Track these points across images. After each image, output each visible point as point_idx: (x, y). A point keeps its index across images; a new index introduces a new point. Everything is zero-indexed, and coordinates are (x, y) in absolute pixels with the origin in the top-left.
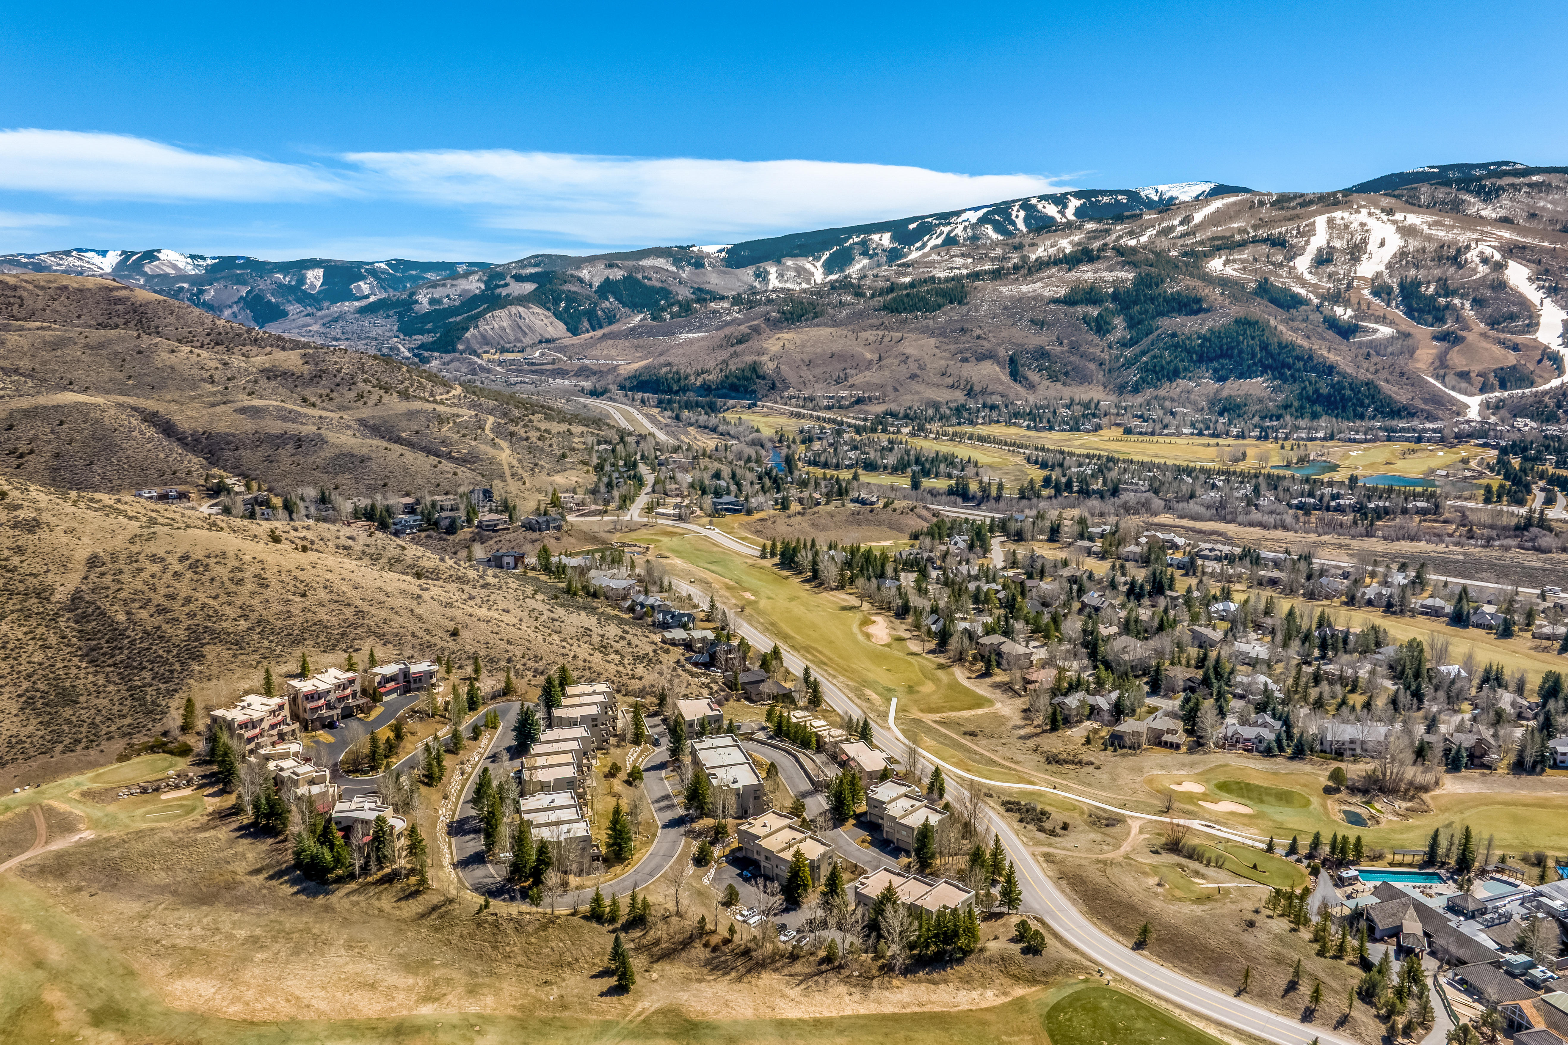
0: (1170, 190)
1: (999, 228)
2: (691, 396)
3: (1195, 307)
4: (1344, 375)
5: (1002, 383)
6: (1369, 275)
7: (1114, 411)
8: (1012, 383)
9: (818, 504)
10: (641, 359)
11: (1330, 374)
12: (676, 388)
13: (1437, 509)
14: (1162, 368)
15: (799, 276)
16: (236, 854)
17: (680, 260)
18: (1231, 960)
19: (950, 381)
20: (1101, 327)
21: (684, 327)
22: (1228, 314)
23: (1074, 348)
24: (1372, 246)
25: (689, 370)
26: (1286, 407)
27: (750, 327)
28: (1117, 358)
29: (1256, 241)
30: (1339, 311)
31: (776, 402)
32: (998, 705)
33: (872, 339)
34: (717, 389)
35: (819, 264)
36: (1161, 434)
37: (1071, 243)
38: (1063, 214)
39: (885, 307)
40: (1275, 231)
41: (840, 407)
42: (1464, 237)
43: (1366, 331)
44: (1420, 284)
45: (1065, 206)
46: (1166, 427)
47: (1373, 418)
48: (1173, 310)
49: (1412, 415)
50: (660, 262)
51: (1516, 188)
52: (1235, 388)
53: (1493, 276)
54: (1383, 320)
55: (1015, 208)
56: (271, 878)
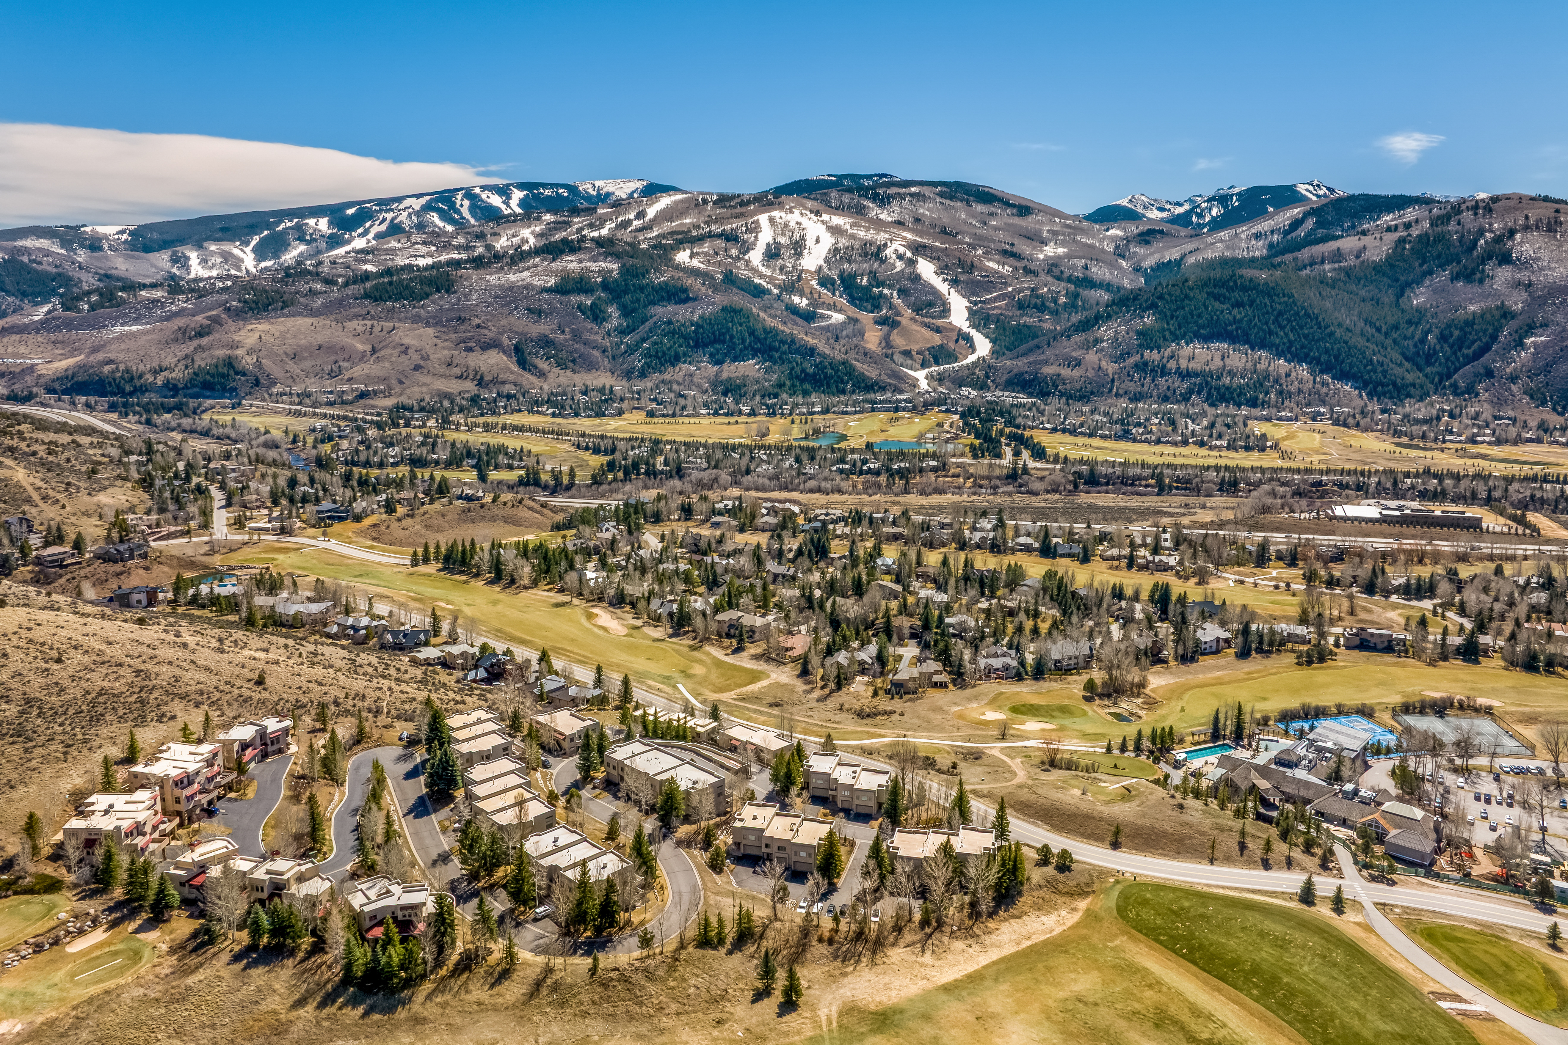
0: (607, 186)
1: (445, 216)
2: (154, 397)
3: (683, 296)
4: (823, 356)
5: (512, 372)
6: (813, 268)
7: (629, 396)
8: (522, 372)
9: (423, 504)
10: (66, 356)
11: (812, 355)
12: (128, 388)
13: (944, 466)
14: (664, 354)
15: (226, 262)
16: (259, 990)
17: (71, 242)
18: (1190, 838)
19: (457, 371)
20: (596, 315)
21: (116, 319)
22: (713, 303)
23: (576, 335)
24: (810, 242)
25: (141, 367)
26: (781, 385)
27: (208, 318)
28: (618, 345)
29: (711, 236)
30: (796, 299)
31: (264, 400)
32: (774, 675)
33: (360, 329)
34: (186, 387)
35: (248, 249)
36: (681, 416)
37: (533, 233)
38: (508, 205)
39: (366, 296)
40: (728, 227)
41: (343, 402)
42: (881, 237)
43: (823, 317)
44: (855, 276)
45: (509, 197)
46: (684, 408)
47: (853, 392)
48: (662, 299)
49: (883, 389)
50: (43, 243)
51: (902, 197)
52: (732, 370)
53: (908, 270)
54: (834, 307)
55: (459, 197)
56: (322, 1005)
